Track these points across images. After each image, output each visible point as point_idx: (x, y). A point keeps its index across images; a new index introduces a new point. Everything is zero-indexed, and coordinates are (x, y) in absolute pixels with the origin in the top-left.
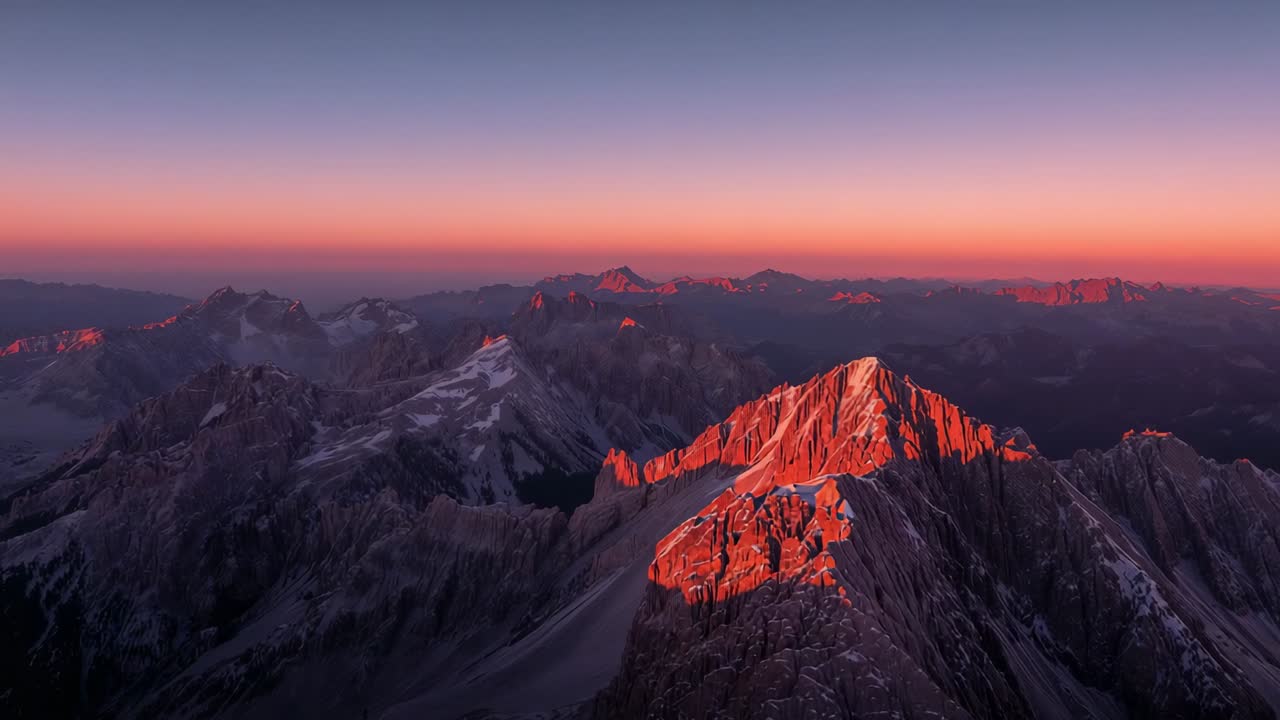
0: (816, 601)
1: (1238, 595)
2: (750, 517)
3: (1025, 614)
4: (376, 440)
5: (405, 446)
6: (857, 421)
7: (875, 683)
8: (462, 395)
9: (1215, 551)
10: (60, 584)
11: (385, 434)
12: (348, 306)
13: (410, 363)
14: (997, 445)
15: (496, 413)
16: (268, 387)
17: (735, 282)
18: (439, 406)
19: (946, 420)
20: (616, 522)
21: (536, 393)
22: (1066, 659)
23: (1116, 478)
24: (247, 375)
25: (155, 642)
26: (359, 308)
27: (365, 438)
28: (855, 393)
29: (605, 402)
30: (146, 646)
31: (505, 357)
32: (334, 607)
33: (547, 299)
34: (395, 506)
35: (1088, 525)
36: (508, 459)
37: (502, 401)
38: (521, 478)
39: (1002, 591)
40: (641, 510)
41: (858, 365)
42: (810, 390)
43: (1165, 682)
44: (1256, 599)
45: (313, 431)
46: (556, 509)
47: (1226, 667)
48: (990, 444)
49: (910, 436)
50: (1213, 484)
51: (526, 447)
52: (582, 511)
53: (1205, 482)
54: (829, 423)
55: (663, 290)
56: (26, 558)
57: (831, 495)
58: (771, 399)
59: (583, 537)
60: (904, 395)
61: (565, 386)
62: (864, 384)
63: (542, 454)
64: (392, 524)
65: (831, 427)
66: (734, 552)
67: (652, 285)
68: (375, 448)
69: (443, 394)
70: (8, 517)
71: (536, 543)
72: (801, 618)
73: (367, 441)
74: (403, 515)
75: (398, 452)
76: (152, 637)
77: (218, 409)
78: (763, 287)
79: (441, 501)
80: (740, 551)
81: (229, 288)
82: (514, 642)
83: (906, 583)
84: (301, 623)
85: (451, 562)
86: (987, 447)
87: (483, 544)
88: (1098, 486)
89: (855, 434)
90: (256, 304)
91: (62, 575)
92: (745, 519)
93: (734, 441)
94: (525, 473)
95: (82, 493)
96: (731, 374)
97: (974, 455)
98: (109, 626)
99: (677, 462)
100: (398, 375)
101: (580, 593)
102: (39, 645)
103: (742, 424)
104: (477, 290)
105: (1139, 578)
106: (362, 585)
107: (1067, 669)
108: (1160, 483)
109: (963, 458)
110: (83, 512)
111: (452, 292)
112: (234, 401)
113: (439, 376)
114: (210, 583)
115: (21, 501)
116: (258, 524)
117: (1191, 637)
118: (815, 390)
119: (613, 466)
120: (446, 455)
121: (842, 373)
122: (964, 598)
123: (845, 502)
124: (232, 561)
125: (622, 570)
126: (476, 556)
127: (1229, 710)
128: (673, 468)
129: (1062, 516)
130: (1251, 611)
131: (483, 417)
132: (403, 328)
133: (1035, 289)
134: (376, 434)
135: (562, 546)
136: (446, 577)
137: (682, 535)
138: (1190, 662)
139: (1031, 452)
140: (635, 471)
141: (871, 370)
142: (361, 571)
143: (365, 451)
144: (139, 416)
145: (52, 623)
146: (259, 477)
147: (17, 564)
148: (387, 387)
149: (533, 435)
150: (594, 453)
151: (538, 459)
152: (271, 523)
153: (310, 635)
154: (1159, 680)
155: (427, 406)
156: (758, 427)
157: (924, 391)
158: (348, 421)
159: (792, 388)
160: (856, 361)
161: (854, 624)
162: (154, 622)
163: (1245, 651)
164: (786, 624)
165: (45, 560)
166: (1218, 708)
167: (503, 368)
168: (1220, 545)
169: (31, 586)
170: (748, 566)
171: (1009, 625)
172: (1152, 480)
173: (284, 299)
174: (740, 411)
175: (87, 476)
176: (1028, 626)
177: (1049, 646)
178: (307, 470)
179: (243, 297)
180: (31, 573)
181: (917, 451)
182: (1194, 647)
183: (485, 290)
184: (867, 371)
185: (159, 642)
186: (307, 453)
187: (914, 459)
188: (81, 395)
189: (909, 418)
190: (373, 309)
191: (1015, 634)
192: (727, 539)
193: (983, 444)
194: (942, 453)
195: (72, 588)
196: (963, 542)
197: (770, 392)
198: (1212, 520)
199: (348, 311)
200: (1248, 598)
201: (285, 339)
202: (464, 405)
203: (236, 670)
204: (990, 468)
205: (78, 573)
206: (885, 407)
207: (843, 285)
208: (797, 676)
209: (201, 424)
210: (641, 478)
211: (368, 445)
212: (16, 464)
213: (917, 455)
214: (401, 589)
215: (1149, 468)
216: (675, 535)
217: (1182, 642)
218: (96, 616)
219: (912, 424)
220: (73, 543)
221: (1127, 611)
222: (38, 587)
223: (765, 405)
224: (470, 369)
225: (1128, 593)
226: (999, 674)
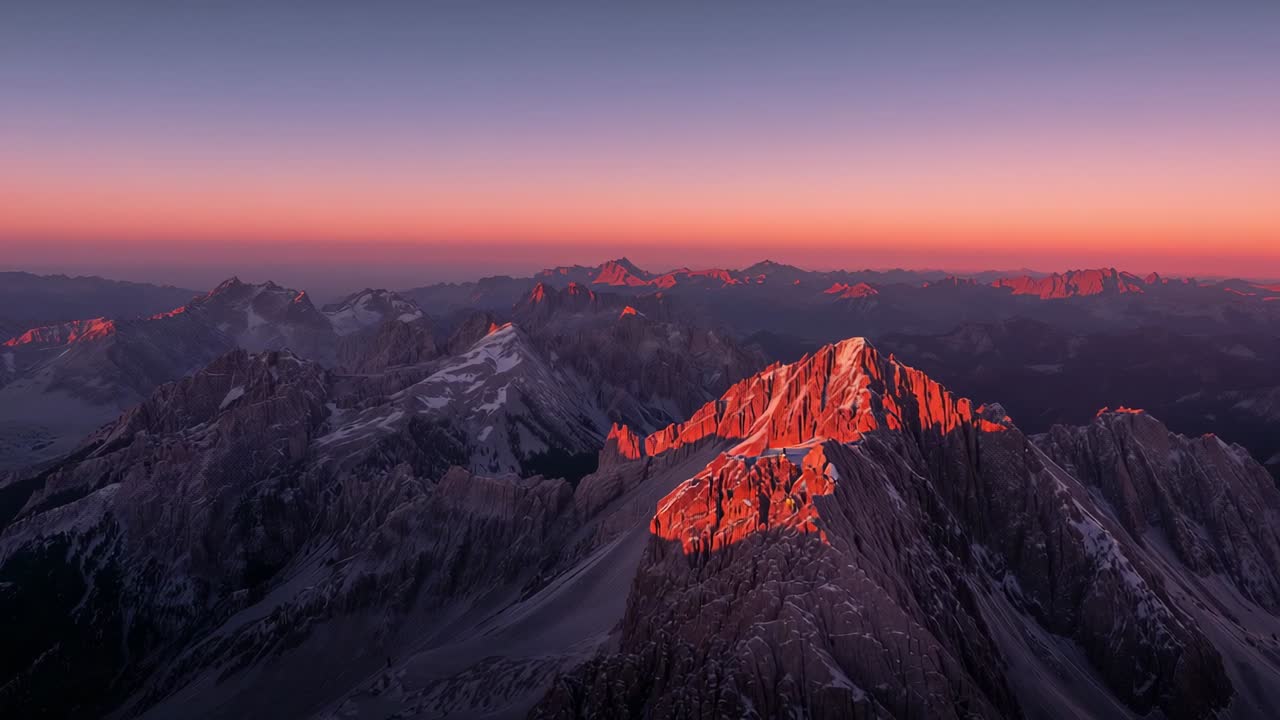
0: (800, 546)
1: (1201, 557)
2: (741, 476)
3: (998, 569)
4: (390, 420)
5: (417, 427)
6: (843, 396)
7: (849, 608)
8: (470, 379)
9: (1181, 519)
10: (98, 551)
11: (398, 415)
12: (354, 296)
13: (419, 351)
14: (975, 417)
15: (502, 396)
16: (284, 371)
17: (733, 274)
18: (448, 389)
19: (928, 395)
20: (619, 491)
21: (541, 378)
22: (1033, 610)
23: (1089, 451)
24: (264, 360)
25: (190, 602)
26: (364, 299)
27: (380, 418)
28: (843, 370)
29: (607, 388)
30: (182, 606)
31: (512, 342)
32: (354, 571)
33: (547, 289)
34: (411, 479)
35: (1057, 489)
36: (514, 439)
37: (507, 386)
38: (528, 457)
39: (978, 550)
40: (641, 481)
41: (846, 345)
42: (800, 369)
43: (1121, 628)
44: (1218, 562)
45: (329, 413)
46: (562, 480)
47: (1178, 616)
48: (968, 417)
49: (892, 408)
50: (1182, 458)
51: (532, 429)
52: (587, 481)
53: (1175, 455)
54: (818, 398)
55: (661, 281)
56: (65, 528)
57: (817, 459)
58: (765, 377)
59: (587, 506)
60: (888, 371)
61: (569, 371)
62: (851, 362)
63: (547, 435)
64: (409, 495)
65: (819, 402)
66: (727, 506)
67: (650, 276)
68: (388, 428)
69: (452, 379)
70: (42, 492)
71: (544, 511)
72: (787, 558)
73: (380, 421)
74: (419, 486)
75: (411, 432)
76: (188, 597)
77: (236, 393)
78: (761, 279)
79: (455, 471)
80: (732, 506)
81: (236, 280)
82: (524, 599)
83: (885, 537)
84: (324, 586)
85: (466, 528)
86: (965, 420)
87: (493, 512)
88: (1074, 459)
89: (842, 407)
90: (263, 294)
91: (98, 543)
92: (738, 478)
93: (729, 416)
94: (531, 452)
95: (111, 470)
96: (728, 360)
97: (952, 426)
98: (147, 588)
99: (676, 436)
100: (408, 362)
101: (587, 554)
102: (82, 605)
103: (737, 400)
104: (477, 281)
105: (1102, 537)
106: (382, 549)
107: (1033, 619)
108: (1132, 456)
109: (943, 428)
110: (116, 486)
111: (452, 284)
112: (251, 385)
113: (446, 362)
114: (240, 549)
115: (54, 476)
116: (282, 496)
117: (1147, 588)
118: (805, 369)
119: (616, 440)
120: (456, 435)
121: (830, 352)
122: (942, 555)
123: (830, 466)
124: (260, 530)
125: (626, 534)
126: (488, 523)
127: (1179, 651)
128: (673, 442)
129: (1033, 480)
130: (1212, 573)
131: (491, 398)
132: (407, 318)
133: (1030, 278)
134: (388, 415)
135: (568, 514)
136: (460, 542)
137: (680, 493)
138: (1146, 611)
139: (1006, 424)
140: (636, 444)
141: (858, 350)
142: (380, 537)
143: (380, 431)
144: (160, 400)
145: (91, 586)
146: (282, 454)
147: (58, 533)
148: (397, 372)
149: (537, 418)
150: (596, 435)
151: (544, 440)
152: (295, 495)
153: (334, 595)
154: (1116, 627)
155: (437, 390)
156: (751, 404)
157: (907, 368)
158: (361, 404)
159: (785, 367)
160: (844, 342)
161: (833, 561)
162: (188, 584)
163: (1201, 606)
164: (773, 563)
165: (83, 530)
166: (1168, 650)
167: (509, 355)
168: (1186, 513)
169: (71, 553)
170: (740, 519)
171: (983, 581)
172: (1125, 453)
173: (289, 290)
174: (735, 388)
175: (115, 455)
176: (1001, 581)
177: (1018, 598)
178: (326, 448)
179: (248, 288)
180: (70, 541)
181: (899, 421)
182: (1150, 598)
183: (484, 280)
184: (855, 350)
185: (195, 604)
186: (326, 431)
187: (896, 429)
188: (94, 383)
189: (892, 392)
190: (377, 300)
191: (988, 587)
192: (721, 495)
193: (961, 416)
194: (923, 426)
195: (108, 555)
196: (941, 505)
197: (764, 370)
198: (1179, 490)
199: (353, 301)
200: (1210, 560)
201: (292, 329)
202: (472, 388)
203: (267, 627)
204: (967, 439)
205: (114, 542)
206: (870, 382)
207: (841, 276)
208: (782, 604)
209: (221, 407)
210: (643, 453)
211: (382, 425)
212: (34, 449)
213: (899, 426)
214: (417, 553)
215: (1122, 443)
216: (674, 494)
217: (1139, 593)
218: (133, 580)
219: (895, 397)
220: (108, 515)
221: (1090, 565)
222: (78, 554)
223: (758, 382)
224: (477, 355)
225: (1091, 549)
226: (970, 620)
